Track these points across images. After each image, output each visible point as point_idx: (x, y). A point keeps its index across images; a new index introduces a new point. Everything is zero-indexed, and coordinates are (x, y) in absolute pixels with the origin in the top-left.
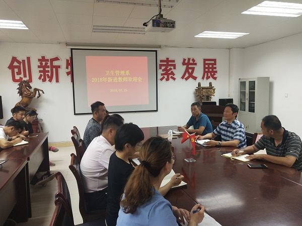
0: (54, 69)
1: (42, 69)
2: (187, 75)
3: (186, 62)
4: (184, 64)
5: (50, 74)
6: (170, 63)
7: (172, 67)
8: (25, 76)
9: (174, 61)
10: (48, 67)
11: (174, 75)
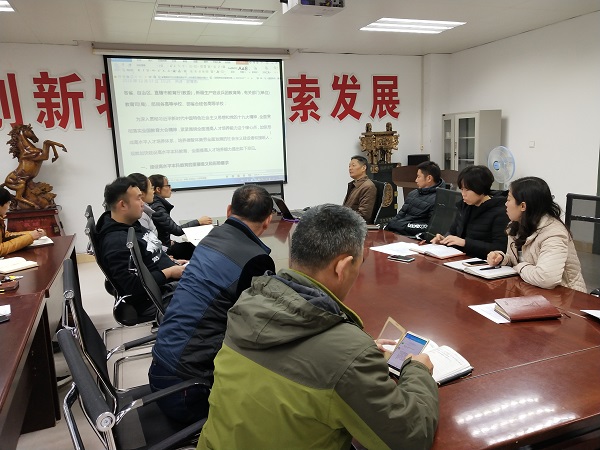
0: (70, 100)
1: (43, 100)
2: (342, 109)
3: (340, 82)
4: (335, 86)
5: (61, 110)
6: (307, 86)
7: (313, 94)
8: (7, 116)
9: (315, 81)
10: (57, 95)
11: (316, 109)
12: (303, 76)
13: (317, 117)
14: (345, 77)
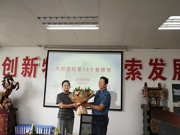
0: (33, 67)
1: (24, 66)
2: (154, 75)
3: (154, 62)
4: (151, 64)
5: (29, 70)
6: (135, 63)
7: (138, 67)
8: (12, 72)
9: (140, 61)
10: (29, 65)
11: (140, 74)
12: (133, 59)
13: (140, 79)
14: (157, 60)
